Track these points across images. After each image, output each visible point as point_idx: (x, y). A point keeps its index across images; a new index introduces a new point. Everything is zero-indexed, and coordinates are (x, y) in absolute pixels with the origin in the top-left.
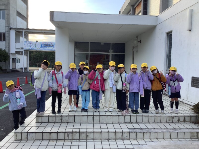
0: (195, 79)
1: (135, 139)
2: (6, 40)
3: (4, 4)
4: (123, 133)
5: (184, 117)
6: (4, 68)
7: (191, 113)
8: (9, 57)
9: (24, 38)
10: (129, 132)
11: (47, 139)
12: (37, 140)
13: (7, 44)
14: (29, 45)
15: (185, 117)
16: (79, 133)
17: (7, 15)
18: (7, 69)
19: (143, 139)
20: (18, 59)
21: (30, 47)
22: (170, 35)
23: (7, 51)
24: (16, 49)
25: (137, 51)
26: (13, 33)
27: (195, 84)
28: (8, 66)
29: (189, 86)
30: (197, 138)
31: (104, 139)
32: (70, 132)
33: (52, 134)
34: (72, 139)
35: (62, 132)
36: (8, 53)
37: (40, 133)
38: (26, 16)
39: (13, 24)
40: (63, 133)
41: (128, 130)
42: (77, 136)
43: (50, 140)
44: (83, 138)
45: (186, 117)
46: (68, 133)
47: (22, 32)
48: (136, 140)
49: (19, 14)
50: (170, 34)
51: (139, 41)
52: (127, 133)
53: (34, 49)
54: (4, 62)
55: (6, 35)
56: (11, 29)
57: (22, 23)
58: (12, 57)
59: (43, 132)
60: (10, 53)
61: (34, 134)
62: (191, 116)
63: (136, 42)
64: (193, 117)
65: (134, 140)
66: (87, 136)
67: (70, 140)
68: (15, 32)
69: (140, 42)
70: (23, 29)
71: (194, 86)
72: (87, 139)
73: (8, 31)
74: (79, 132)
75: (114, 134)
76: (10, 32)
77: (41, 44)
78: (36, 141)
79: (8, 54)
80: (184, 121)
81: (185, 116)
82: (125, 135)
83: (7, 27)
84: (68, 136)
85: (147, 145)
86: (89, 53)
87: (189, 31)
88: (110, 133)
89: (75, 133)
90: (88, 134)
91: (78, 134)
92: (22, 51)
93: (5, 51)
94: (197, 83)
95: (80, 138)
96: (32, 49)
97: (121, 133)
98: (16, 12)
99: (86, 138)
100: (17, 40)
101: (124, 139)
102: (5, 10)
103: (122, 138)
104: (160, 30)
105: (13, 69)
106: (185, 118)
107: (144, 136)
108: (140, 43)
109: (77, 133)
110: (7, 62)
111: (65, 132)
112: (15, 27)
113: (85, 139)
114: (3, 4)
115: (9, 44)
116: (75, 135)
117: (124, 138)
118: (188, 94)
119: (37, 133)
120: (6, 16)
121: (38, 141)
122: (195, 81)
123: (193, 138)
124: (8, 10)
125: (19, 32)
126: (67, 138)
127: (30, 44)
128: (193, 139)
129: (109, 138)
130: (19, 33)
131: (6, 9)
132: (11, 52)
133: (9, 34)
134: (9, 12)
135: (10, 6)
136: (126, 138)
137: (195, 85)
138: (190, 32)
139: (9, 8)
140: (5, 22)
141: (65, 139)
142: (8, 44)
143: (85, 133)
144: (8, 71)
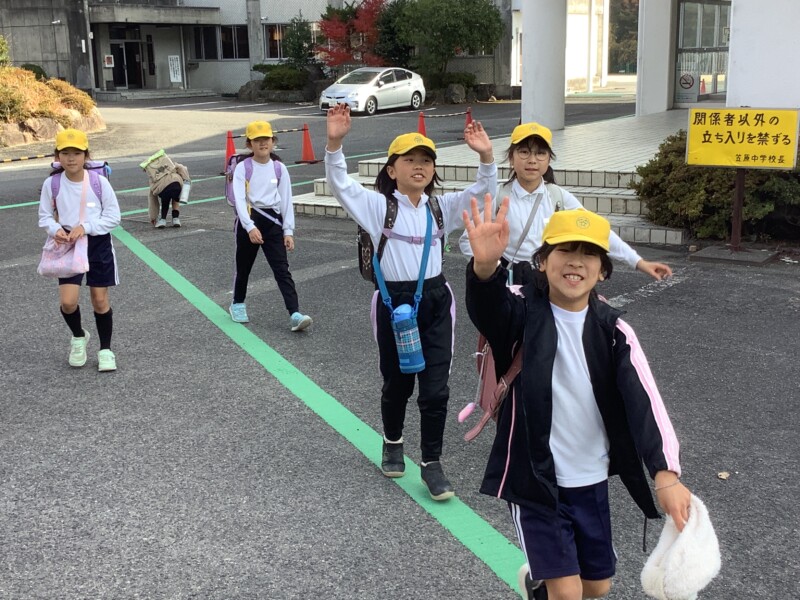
8: (504, 30)
18: (497, 85)
36: (502, 11)
54: (489, 51)
58: (517, 28)
60: (510, 12)
79: (499, 16)
132: (514, 7)
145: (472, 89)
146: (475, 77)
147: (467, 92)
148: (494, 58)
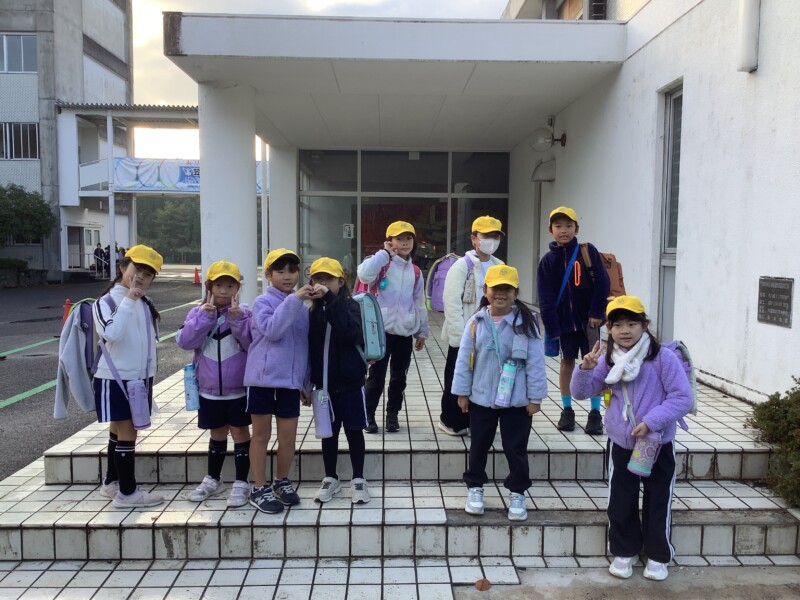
0: (773, 285)
1: (473, 557)
2: (42, 155)
3: (33, 8)
4: (420, 529)
5: (710, 456)
6: (35, 265)
7: (746, 439)
8: (54, 223)
9: (115, 142)
10: (446, 526)
11: (75, 557)
12: (29, 563)
13: (47, 172)
14: (134, 171)
15: (715, 458)
16: (216, 531)
17: (43, 54)
18: (47, 271)
19: (511, 557)
20: (93, 230)
21: (137, 179)
22: (675, 100)
23: (47, 198)
24: (83, 189)
25: (551, 181)
26: (68, 125)
27: (772, 311)
28: (54, 257)
29: (747, 321)
30: (764, 554)
31: (329, 558)
32: (176, 527)
33: (95, 536)
34: (188, 559)
35: (141, 527)
36: (51, 206)
37: (43, 531)
38: (122, 57)
39: (71, 89)
40: (146, 531)
41: (442, 518)
42: (209, 544)
43: (88, 560)
44: (236, 555)
45: (720, 457)
46: (166, 530)
47: (105, 120)
48: (476, 562)
49: (93, 48)
50: (674, 97)
51: (556, 138)
52: (434, 527)
53: (152, 186)
54: (37, 241)
55: (43, 133)
56: (59, 109)
57: (106, 83)
58: (65, 221)
59: (54, 528)
60: (58, 207)
61: (18, 533)
62: (743, 453)
63: (542, 141)
64: (750, 458)
65: (466, 561)
66: (254, 544)
67: (176, 562)
68: (78, 122)
69: (563, 140)
70: (107, 108)
71: (769, 318)
72: (252, 559)
73: (47, 119)
74: (219, 526)
75: (375, 533)
76: (56, 120)
77: (181, 168)
78: (24, 566)
79: (50, 210)
80: (714, 476)
81: (716, 453)
82: (429, 541)
83: (46, 102)
84: (168, 544)
85: (520, 584)
86: (359, 194)
87: (746, 74)
88: (358, 529)
89: (201, 531)
90: (258, 535)
91: (211, 537)
92: (107, 198)
93: (36, 198)
94: (780, 304)
95: (223, 554)
96: (144, 188)
97: (411, 531)
98: (80, 41)
99: (247, 553)
100: (87, 153)
101: (421, 557)
102: (35, 32)
103: (411, 553)
104: (634, 81)
105: (73, 270)
106: (714, 463)
107: (514, 542)
108: (563, 145)
109: (208, 531)
110: (47, 242)
111: (154, 528)
112: (77, 101)
113: (246, 558)
114: (29, 8)
115: (55, 169)
116: (199, 539)
117: (423, 550)
118: (746, 357)
119: (32, 531)
120: (40, 56)
121: (36, 565)
122: (774, 296)
123: (743, 552)
124: (49, 34)
125: (92, 122)
126: (162, 551)
127: (137, 168)
128: (745, 560)
129: (353, 553)
130: (94, 126)
131: (38, 29)
132: (62, 203)
133: (54, 130)
134: (52, 41)
135: (55, 15)
136: (431, 554)
137: (774, 315)
138: (752, 76)
139: (52, 22)
140: (39, 83)
141: (154, 559)
142: (51, 169)
143: (245, 533)
144: (51, 276)
145: (23, 274)
146: (27, 263)
147: (18, 278)
148: (43, 246)
